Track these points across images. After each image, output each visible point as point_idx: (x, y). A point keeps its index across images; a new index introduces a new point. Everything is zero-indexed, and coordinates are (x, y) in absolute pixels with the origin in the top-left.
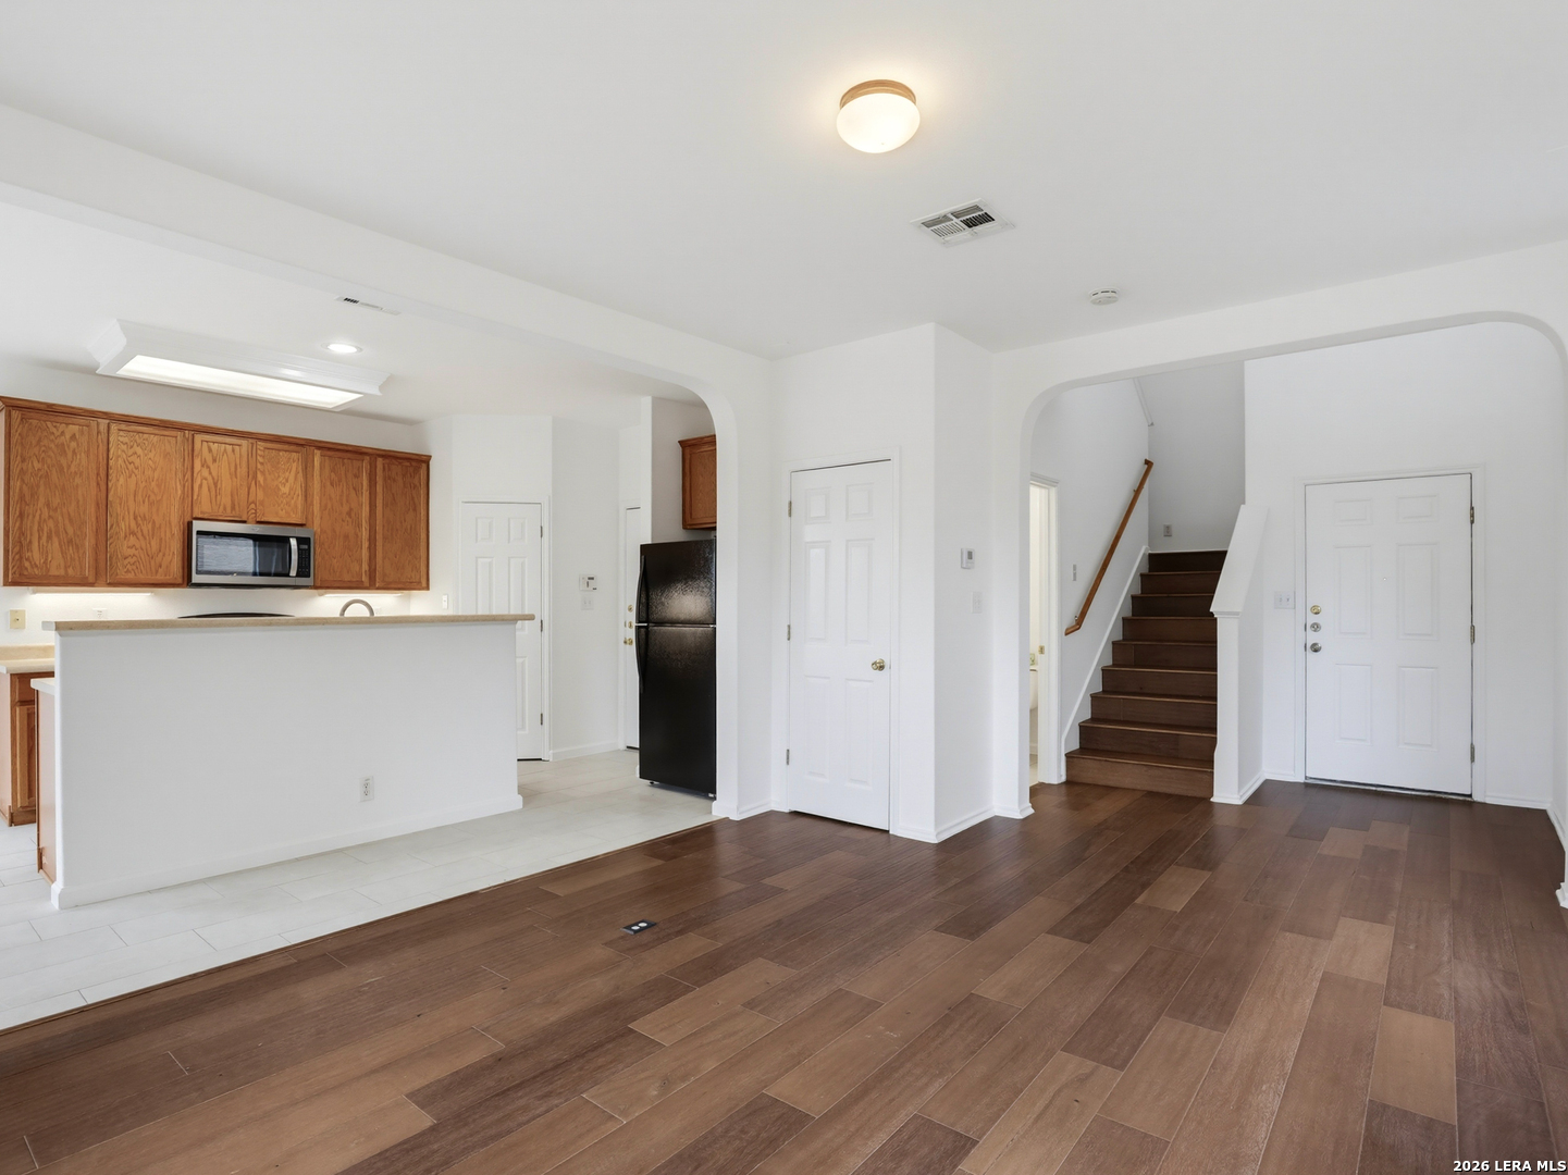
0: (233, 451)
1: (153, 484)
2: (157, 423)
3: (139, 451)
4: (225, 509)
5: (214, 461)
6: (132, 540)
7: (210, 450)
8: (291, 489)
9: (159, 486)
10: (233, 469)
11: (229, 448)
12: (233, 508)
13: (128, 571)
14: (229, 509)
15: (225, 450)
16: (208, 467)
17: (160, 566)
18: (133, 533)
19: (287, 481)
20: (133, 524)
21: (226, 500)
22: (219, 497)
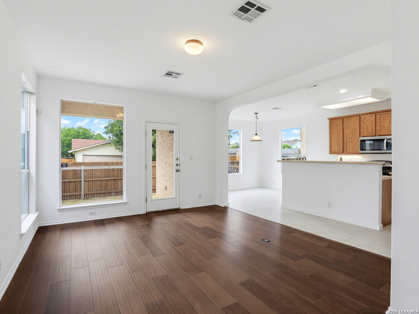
0: (372, 118)
1: (353, 130)
2: (353, 116)
3: (351, 123)
4: (370, 133)
5: (367, 121)
6: (350, 143)
7: (366, 119)
8: (388, 124)
9: (355, 130)
10: (371, 122)
11: (370, 117)
12: (372, 133)
13: (349, 151)
14: (371, 133)
15: (369, 118)
16: (365, 123)
17: (355, 149)
18: (349, 142)
19: (387, 123)
20: (350, 140)
21: (370, 131)
22: (368, 131)
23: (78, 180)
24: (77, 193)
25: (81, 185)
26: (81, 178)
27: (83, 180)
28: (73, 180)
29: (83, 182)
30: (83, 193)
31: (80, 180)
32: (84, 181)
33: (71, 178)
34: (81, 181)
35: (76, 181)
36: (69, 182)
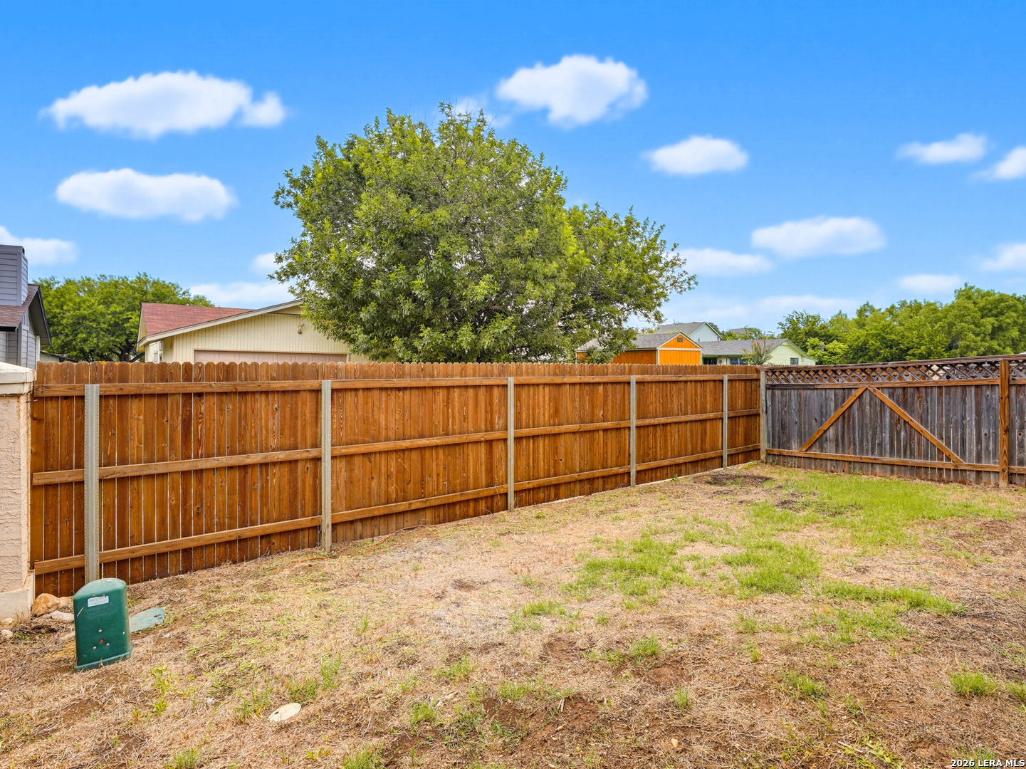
23: (305, 455)
24: (304, 521)
25: (317, 476)
26: (316, 444)
27: (326, 451)
28: (282, 455)
29: (327, 464)
30: (327, 519)
31: (313, 453)
32: (333, 457)
33: (274, 442)
34: (317, 460)
35: (296, 461)
36: (265, 465)
